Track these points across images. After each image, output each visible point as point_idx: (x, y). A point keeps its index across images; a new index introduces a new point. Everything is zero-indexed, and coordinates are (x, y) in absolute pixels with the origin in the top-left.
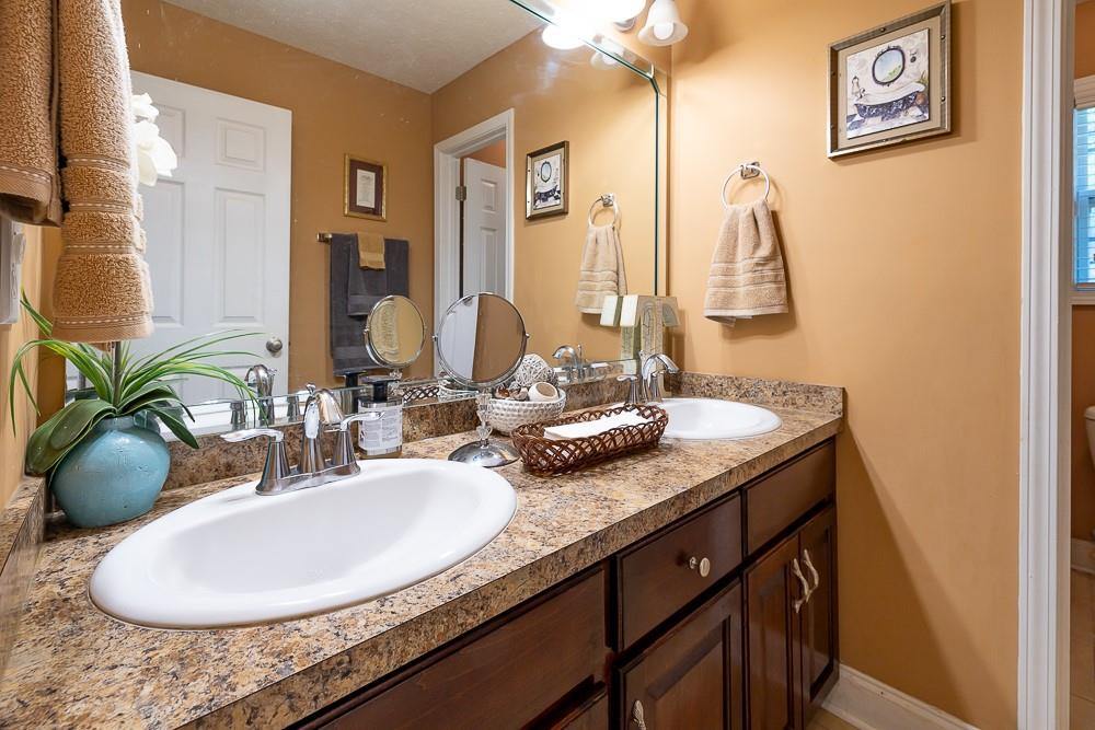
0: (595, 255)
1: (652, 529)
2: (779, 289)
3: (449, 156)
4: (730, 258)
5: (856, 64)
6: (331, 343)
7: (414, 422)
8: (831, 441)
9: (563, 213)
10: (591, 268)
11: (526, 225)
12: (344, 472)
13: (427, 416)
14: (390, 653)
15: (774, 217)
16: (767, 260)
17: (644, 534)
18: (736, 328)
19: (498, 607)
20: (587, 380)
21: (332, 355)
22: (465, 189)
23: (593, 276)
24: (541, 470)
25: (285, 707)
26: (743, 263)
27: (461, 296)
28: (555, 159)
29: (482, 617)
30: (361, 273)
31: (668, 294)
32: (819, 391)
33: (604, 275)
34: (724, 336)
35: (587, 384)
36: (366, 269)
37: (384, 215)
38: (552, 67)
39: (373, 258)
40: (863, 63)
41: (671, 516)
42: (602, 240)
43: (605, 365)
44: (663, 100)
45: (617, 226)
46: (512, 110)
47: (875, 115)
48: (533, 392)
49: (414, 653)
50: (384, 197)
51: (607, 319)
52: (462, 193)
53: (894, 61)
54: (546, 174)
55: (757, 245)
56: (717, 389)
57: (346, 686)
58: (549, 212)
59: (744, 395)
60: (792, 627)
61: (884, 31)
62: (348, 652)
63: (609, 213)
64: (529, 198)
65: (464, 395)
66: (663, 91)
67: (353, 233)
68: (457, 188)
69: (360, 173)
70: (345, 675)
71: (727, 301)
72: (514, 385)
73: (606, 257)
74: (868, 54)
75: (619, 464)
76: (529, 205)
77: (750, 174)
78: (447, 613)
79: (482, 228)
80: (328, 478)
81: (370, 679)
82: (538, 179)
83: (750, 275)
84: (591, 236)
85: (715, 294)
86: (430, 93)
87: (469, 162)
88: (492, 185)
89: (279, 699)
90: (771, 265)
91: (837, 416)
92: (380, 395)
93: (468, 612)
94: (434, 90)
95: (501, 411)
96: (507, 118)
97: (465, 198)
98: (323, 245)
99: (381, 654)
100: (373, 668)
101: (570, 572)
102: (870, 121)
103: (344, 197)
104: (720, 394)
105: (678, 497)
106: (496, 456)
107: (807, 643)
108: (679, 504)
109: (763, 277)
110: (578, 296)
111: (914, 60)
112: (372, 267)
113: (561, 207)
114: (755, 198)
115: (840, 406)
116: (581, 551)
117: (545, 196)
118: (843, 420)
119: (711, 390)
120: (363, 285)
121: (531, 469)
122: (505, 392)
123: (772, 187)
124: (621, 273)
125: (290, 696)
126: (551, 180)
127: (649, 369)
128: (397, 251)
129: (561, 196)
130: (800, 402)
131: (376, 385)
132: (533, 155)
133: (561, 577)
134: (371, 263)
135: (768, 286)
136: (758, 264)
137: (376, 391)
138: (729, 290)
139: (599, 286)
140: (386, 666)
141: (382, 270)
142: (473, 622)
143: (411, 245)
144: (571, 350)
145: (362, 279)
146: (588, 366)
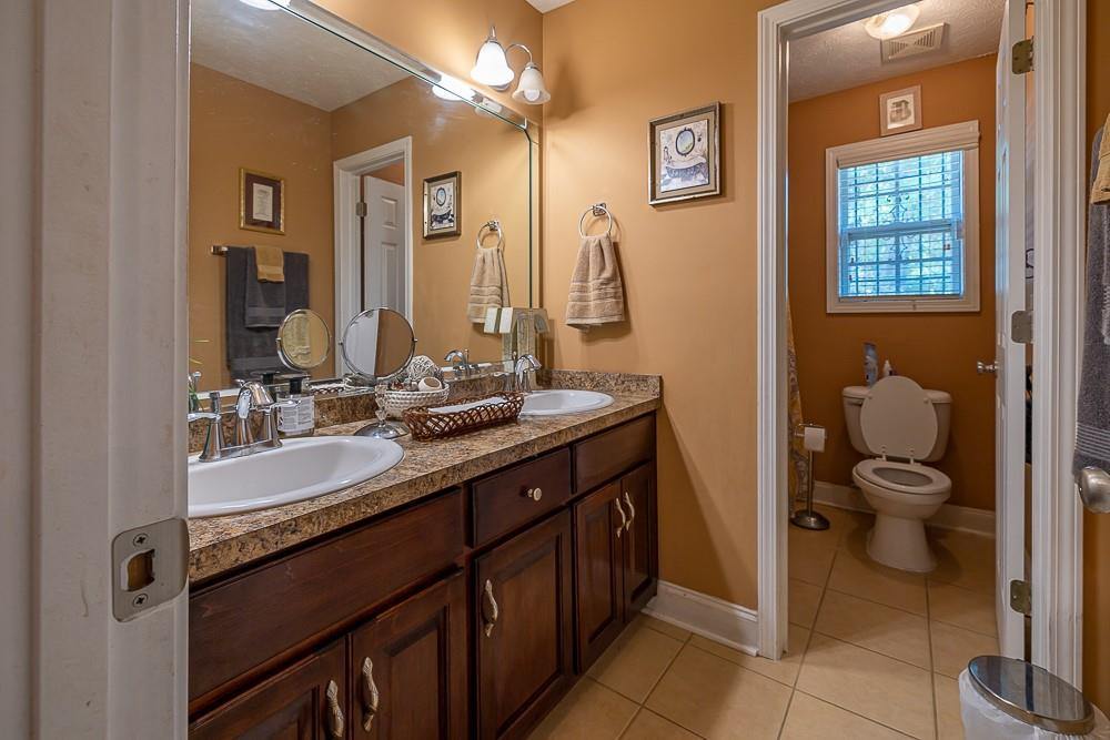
0: (483, 272)
1: (497, 466)
2: (617, 303)
3: (349, 173)
4: (584, 279)
5: (666, 136)
6: (228, 355)
7: (323, 412)
8: (653, 414)
9: (456, 234)
10: (480, 284)
11: (423, 244)
12: (270, 445)
13: (334, 407)
14: (319, 523)
15: (615, 247)
16: (609, 281)
17: (491, 469)
18: (591, 333)
19: (388, 504)
20: (473, 377)
21: (229, 367)
22: (365, 205)
23: (482, 291)
24: (424, 437)
25: (259, 545)
26: (592, 283)
27: (363, 309)
28: (449, 186)
29: (376, 510)
30: (259, 285)
31: (541, 305)
32: (645, 379)
33: (490, 289)
34: (583, 340)
35: (471, 381)
36: (264, 282)
37: (282, 229)
38: (440, 121)
39: (271, 270)
40: (670, 138)
41: (512, 459)
42: (488, 260)
43: (489, 364)
44: (535, 147)
45: (500, 248)
46: (410, 138)
47: (678, 176)
48: (422, 384)
49: (333, 526)
50: (282, 211)
51: (489, 328)
52: (362, 209)
53: (688, 139)
54: (441, 199)
55: (602, 269)
56: (577, 382)
57: (294, 539)
58: (443, 233)
59: (596, 386)
60: (615, 552)
61: (682, 116)
62: (295, 519)
63: (495, 237)
64: (426, 220)
65: (365, 389)
66: (535, 139)
67: (251, 246)
68: (358, 205)
69: (257, 187)
70: (293, 532)
71: (582, 312)
72: (407, 381)
73: (492, 273)
74: (674, 132)
75: (484, 432)
76: (426, 226)
77: (600, 213)
78: (354, 505)
79: (383, 243)
80: (257, 449)
81: (307, 537)
82: (433, 202)
83: (597, 292)
84: (480, 256)
85: (573, 306)
86: (329, 111)
87: (369, 179)
88: (393, 202)
89: (256, 540)
90: (612, 285)
91: (656, 397)
92: (295, 388)
93: (367, 505)
94: (333, 109)
95: (395, 400)
96: (406, 145)
97: (365, 213)
98: (217, 257)
99: (314, 524)
100: (309, 531)
101: (436, 489)
102: (675, 180)
103: (240, 211)
104: (581, 387)
105: (517, 446)
106: (391, 432)
107: (629, 566)
108: (517, 451)
109: (606, 293)
110: (469, 308)
111: (699, 140)
112: (271, 279)
113: (455, 229)
114: (602, 231)
115: (658, 390)
116: (444, 476)
117: (440, 219)
118: (660, 400)
119: (575, 383)
120: (261, 298)
121: (418, 437)
122: (399, 385)
123: (614, 224)
124: (505, 288)
125: (262, 540)
126: (446, 205)
127: (523, 366)
128: (297, 265)
129: (454, 219)
130: (633, 389)
131: (291, 381)
132: (430, 181)
133: (430, 492)
134: (269, 275)
135: (610, 300)
136: (602, 284)
137: (292, 386)
138: (585, 304)
139: (486, 299)
140: (317, 531)
141: (281, 283)
142: (371, 512)
143: (311, 259)
144: (460, 354)
145: (260, 292)
146: (475, 366)
